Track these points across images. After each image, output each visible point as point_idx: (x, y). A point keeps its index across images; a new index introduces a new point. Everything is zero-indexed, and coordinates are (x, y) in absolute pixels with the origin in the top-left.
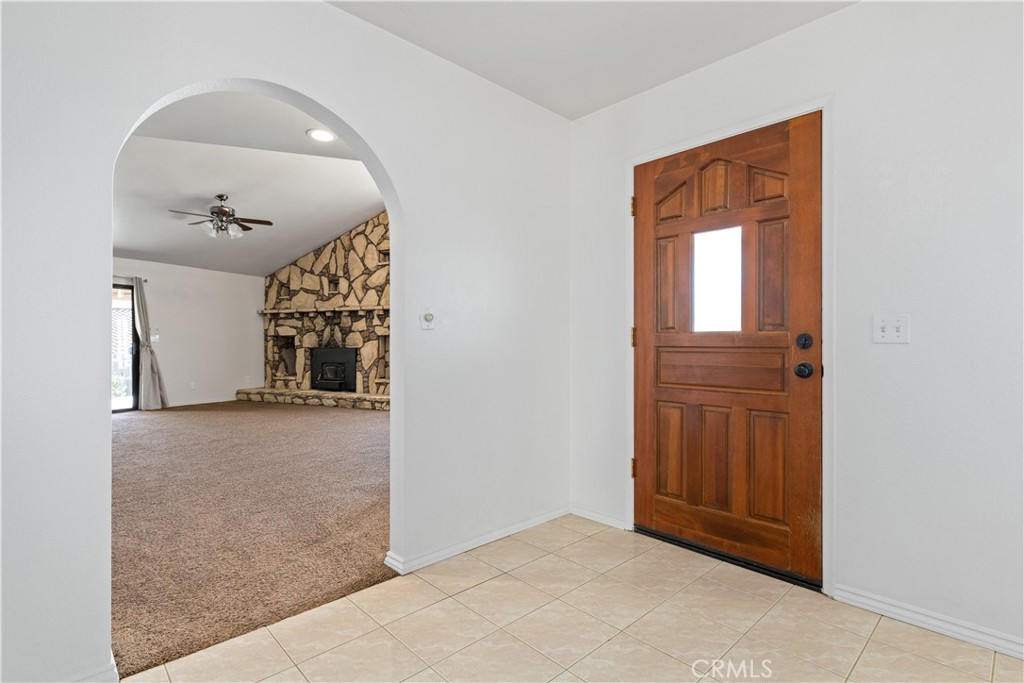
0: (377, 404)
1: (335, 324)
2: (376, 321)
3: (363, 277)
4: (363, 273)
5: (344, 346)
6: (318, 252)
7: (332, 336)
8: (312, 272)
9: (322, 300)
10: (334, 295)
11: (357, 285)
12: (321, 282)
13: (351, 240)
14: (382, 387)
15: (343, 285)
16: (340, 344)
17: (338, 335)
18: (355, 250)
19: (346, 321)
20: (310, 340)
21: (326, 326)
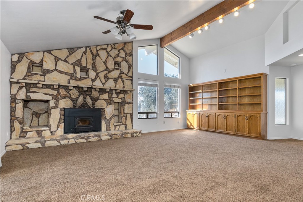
0: (134, 134)
1: (87, 95)
2: (114, 95)
3: (106, 72)
4: (105, 70)
5: (94, 107)
6: (72, 50)
7: (85, 101)
8: (65, 61)
9: (75, 80)
10: (85, 78)
11: (102, 75)
12: (74, 69)
13: (97, 50)
14: (118, 127)
15: (92, 74)
16: (91, 106)
17: (89, 101)
18: (100, 57)
19: (95, 94)
20: (65, 103)
21: (79, 96)
